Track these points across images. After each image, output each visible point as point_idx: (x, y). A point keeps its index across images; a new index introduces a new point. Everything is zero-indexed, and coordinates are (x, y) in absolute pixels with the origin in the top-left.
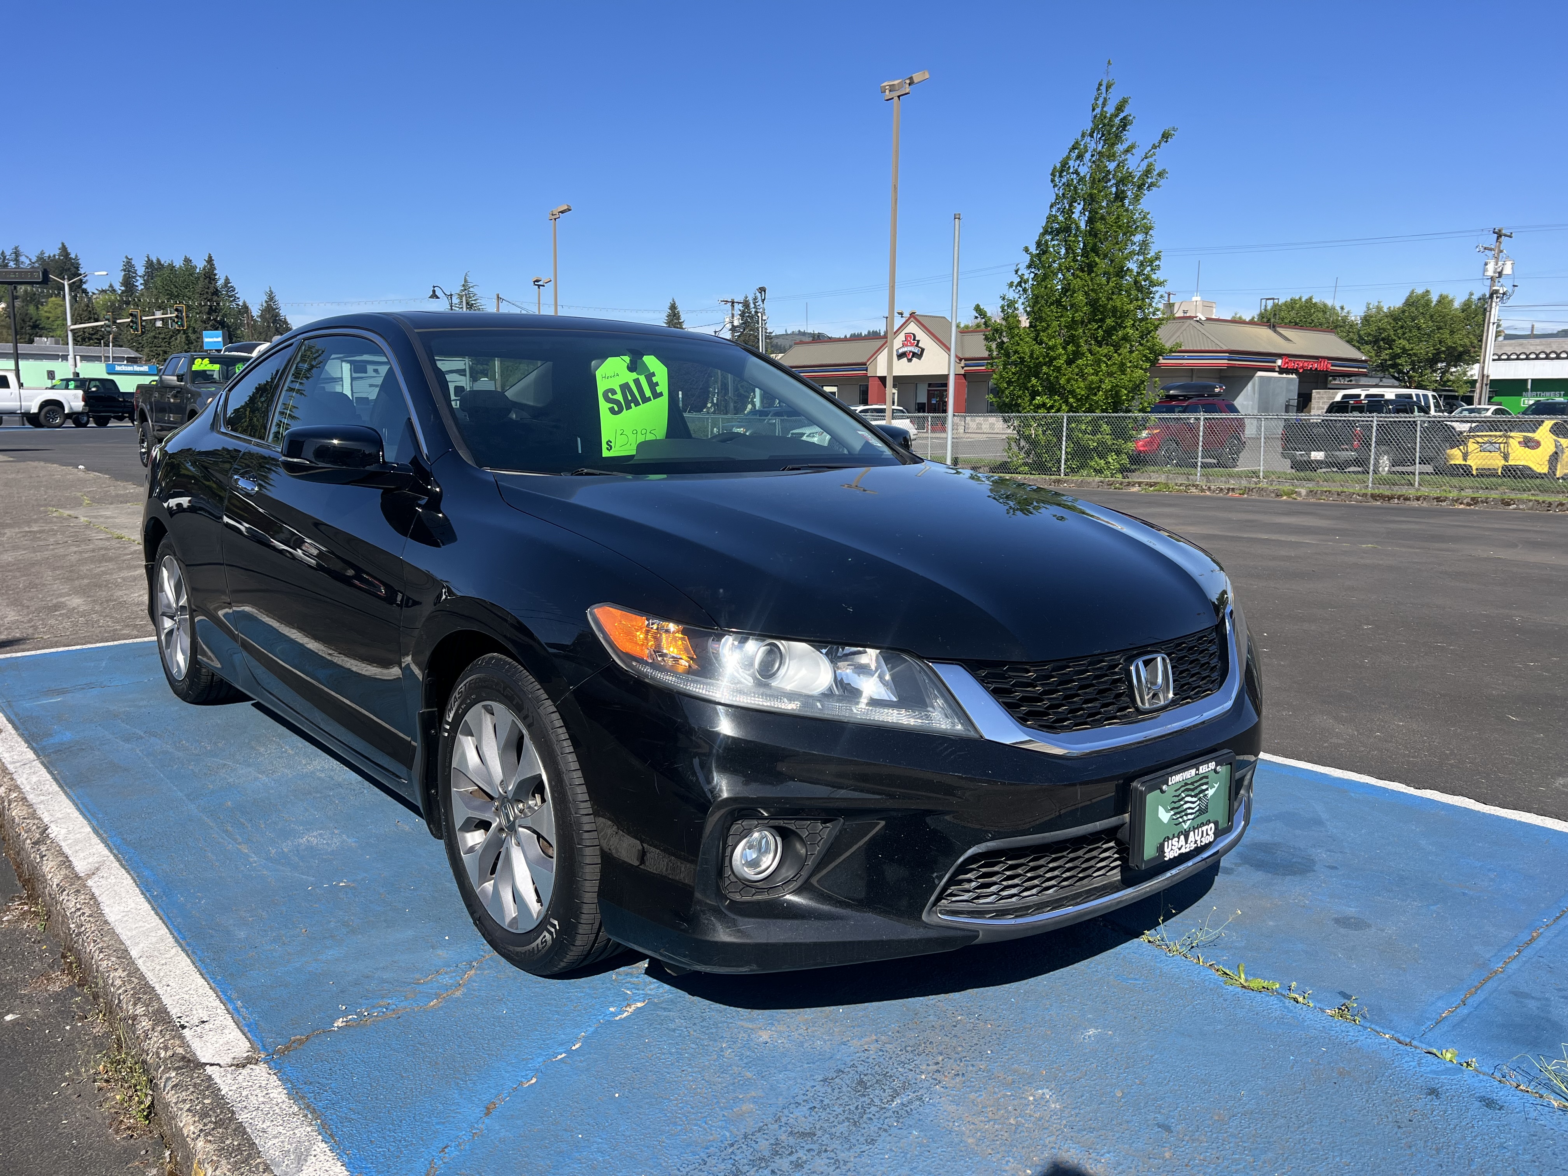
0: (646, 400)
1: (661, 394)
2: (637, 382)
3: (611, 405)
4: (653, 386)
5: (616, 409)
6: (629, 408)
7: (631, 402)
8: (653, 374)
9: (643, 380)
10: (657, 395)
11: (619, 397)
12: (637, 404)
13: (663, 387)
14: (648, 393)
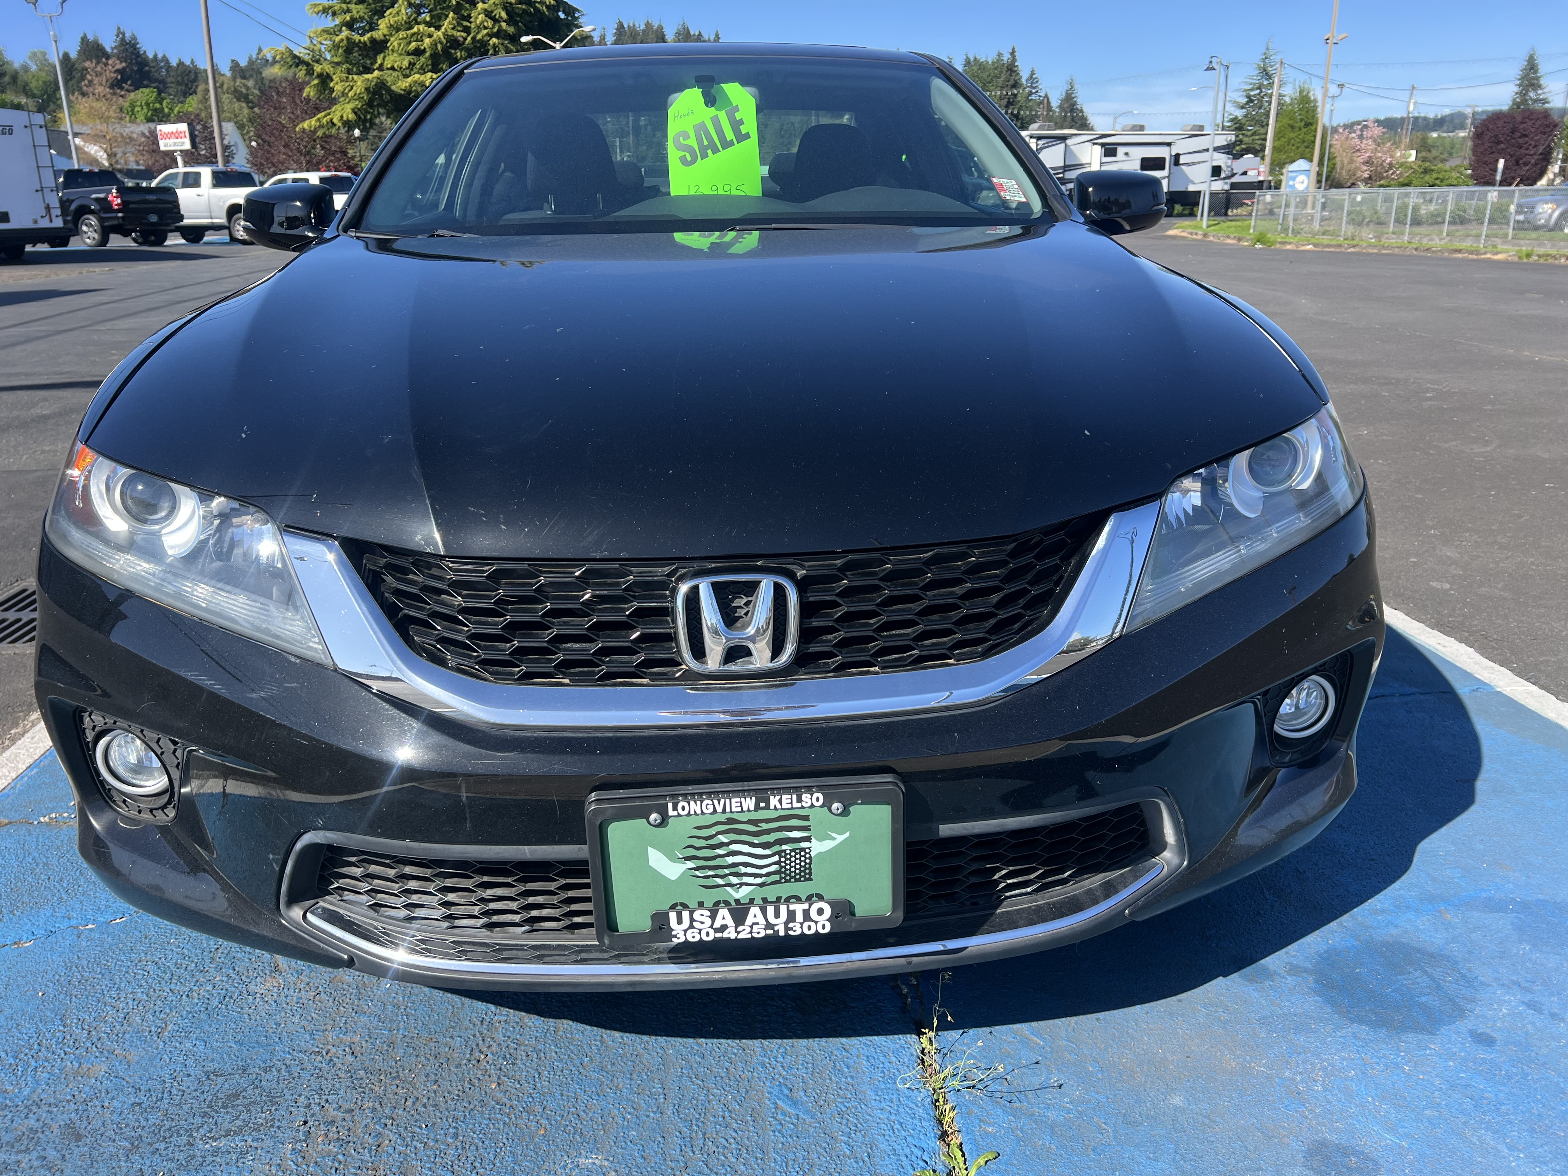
0: (727, 144)
1: (747, 136)
2: (716, 121)
3: (683, 153)
4: (736, 125)
5: (689, 158)
6: (704, 156)
7: (708, 147)
8: (737, 109)
9: (723, 116)
10: (742, 137)
11: (693, 142)
12: (716, 151)
13: (750, 125)
14: (730, 135)
